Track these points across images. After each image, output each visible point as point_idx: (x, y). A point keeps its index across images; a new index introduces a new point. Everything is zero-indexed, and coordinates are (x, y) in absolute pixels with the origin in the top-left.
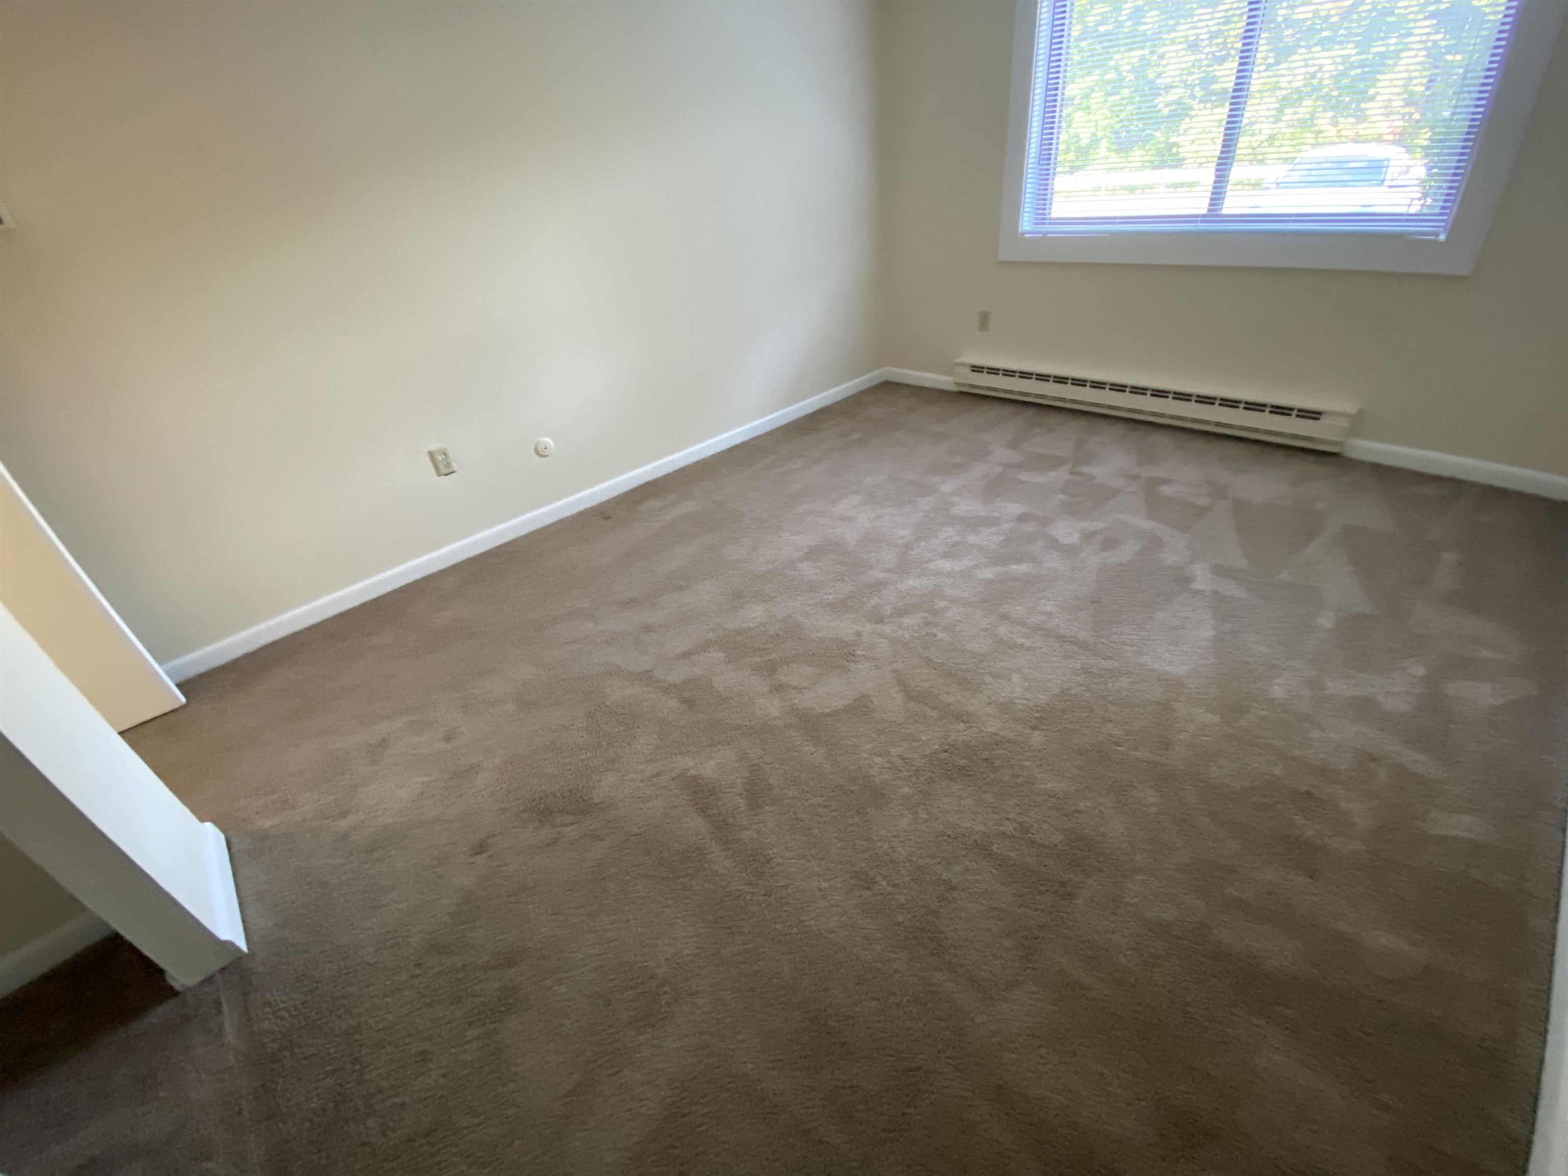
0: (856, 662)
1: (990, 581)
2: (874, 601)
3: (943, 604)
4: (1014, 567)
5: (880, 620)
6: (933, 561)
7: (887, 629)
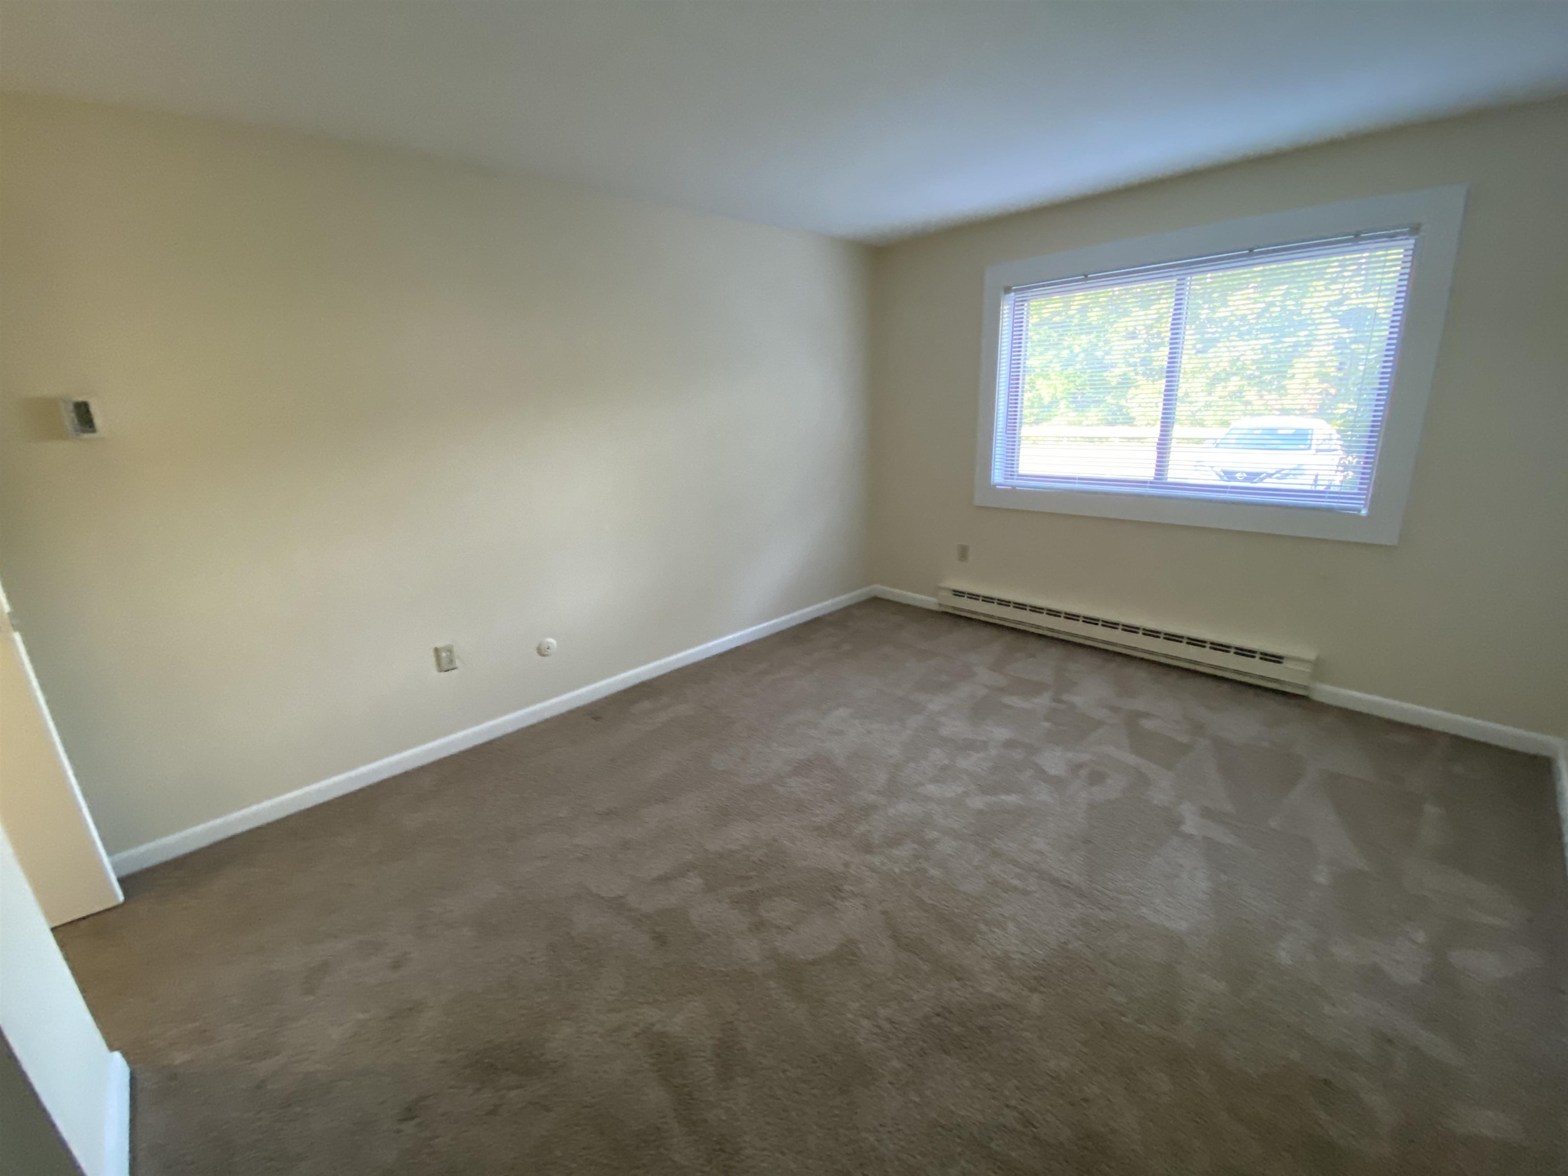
0: (843, 899)
1: (981, 812)
2: (863, 828)
3: (934, 835)
4: (1003, 797)
5: (868, 848)
6: (923, 785)
7: (876, 860)
